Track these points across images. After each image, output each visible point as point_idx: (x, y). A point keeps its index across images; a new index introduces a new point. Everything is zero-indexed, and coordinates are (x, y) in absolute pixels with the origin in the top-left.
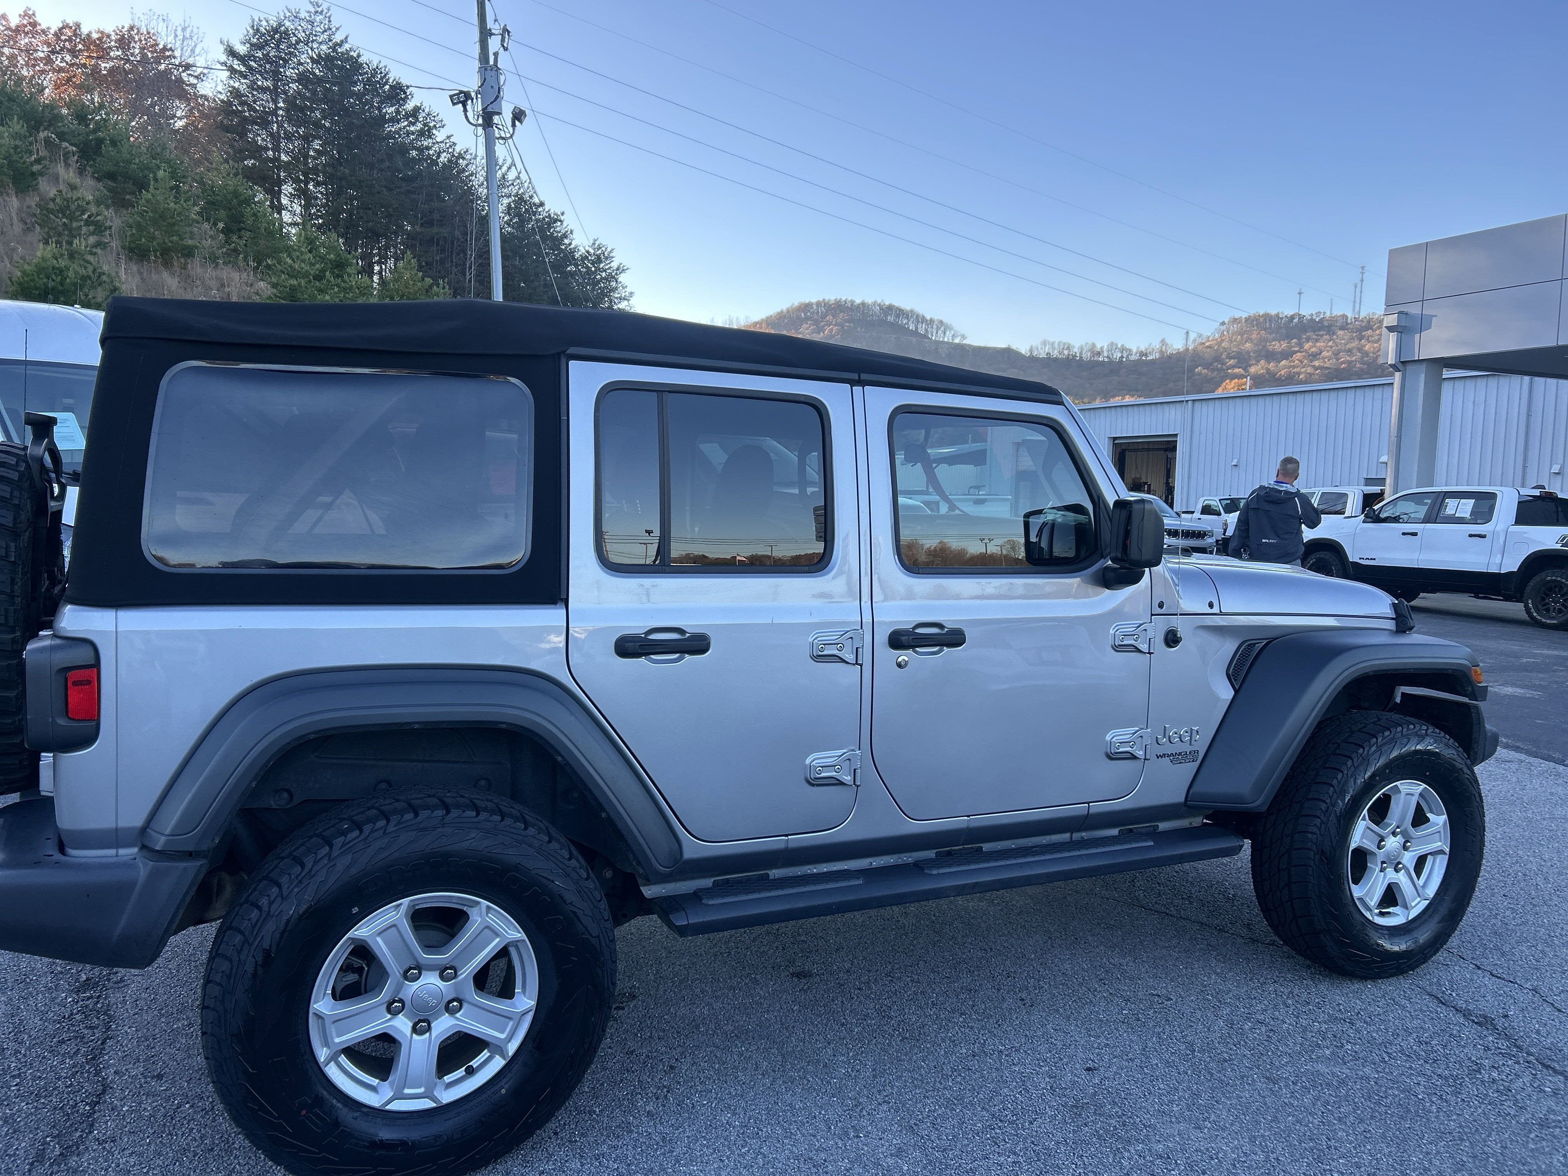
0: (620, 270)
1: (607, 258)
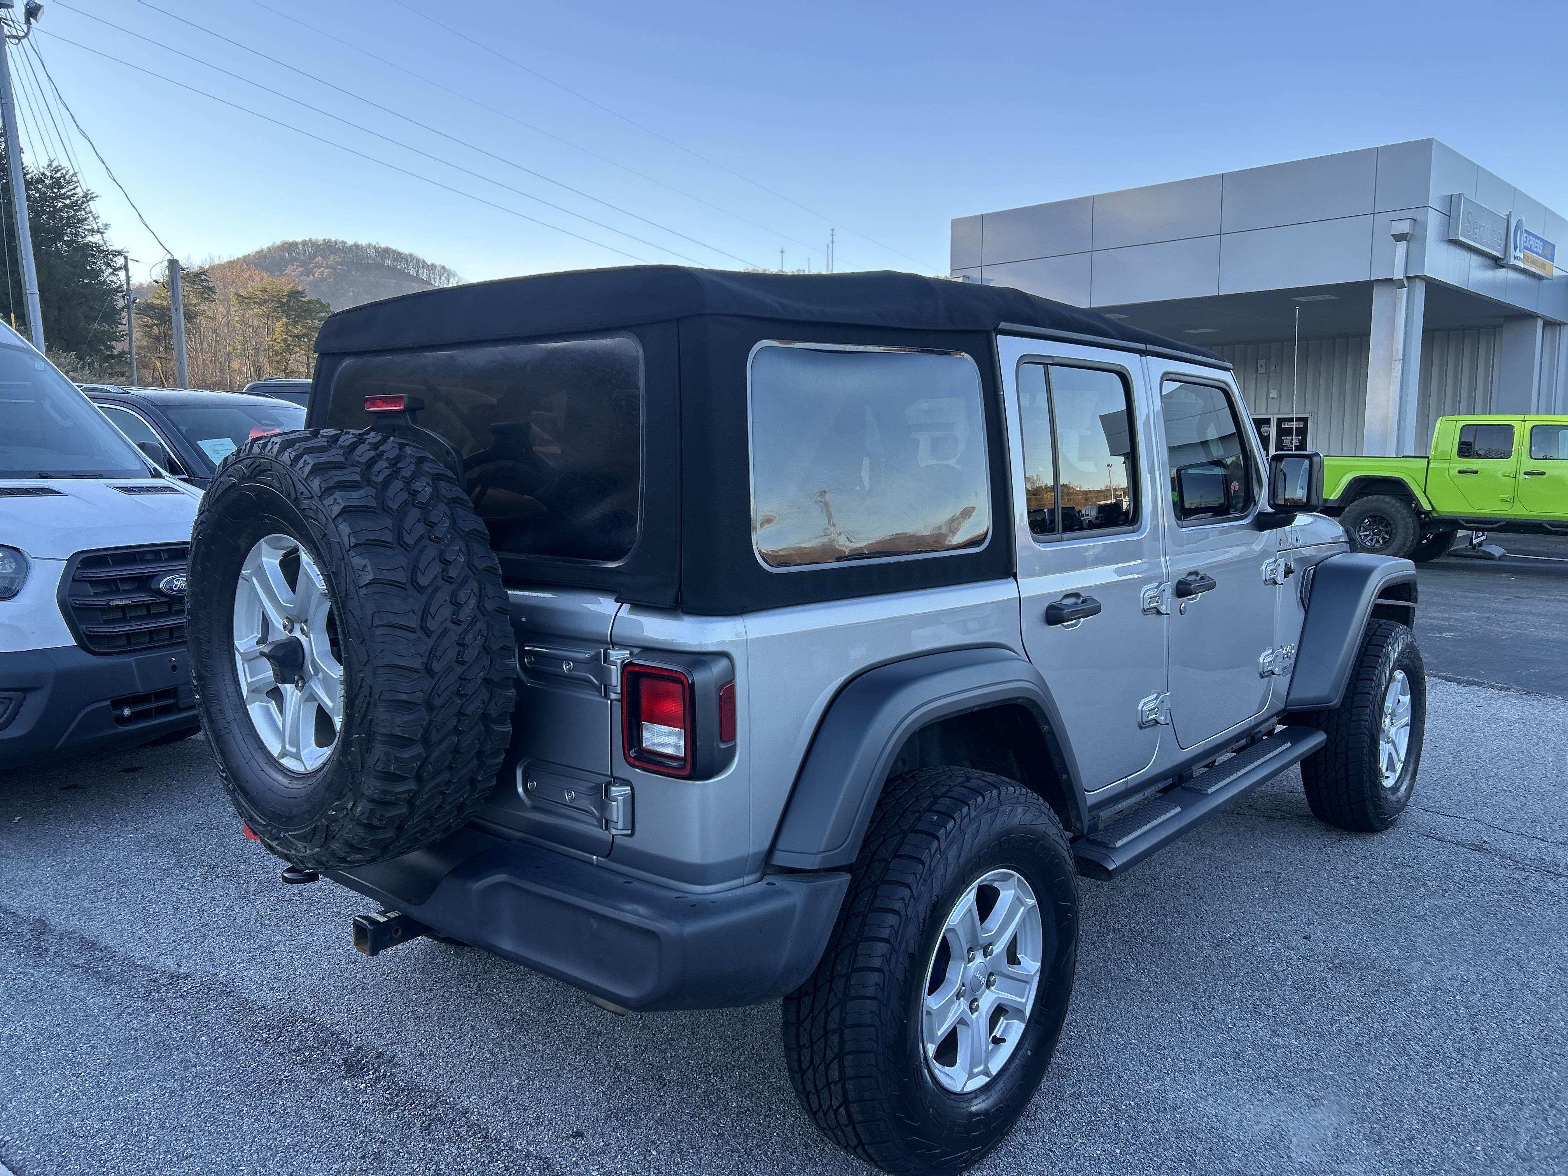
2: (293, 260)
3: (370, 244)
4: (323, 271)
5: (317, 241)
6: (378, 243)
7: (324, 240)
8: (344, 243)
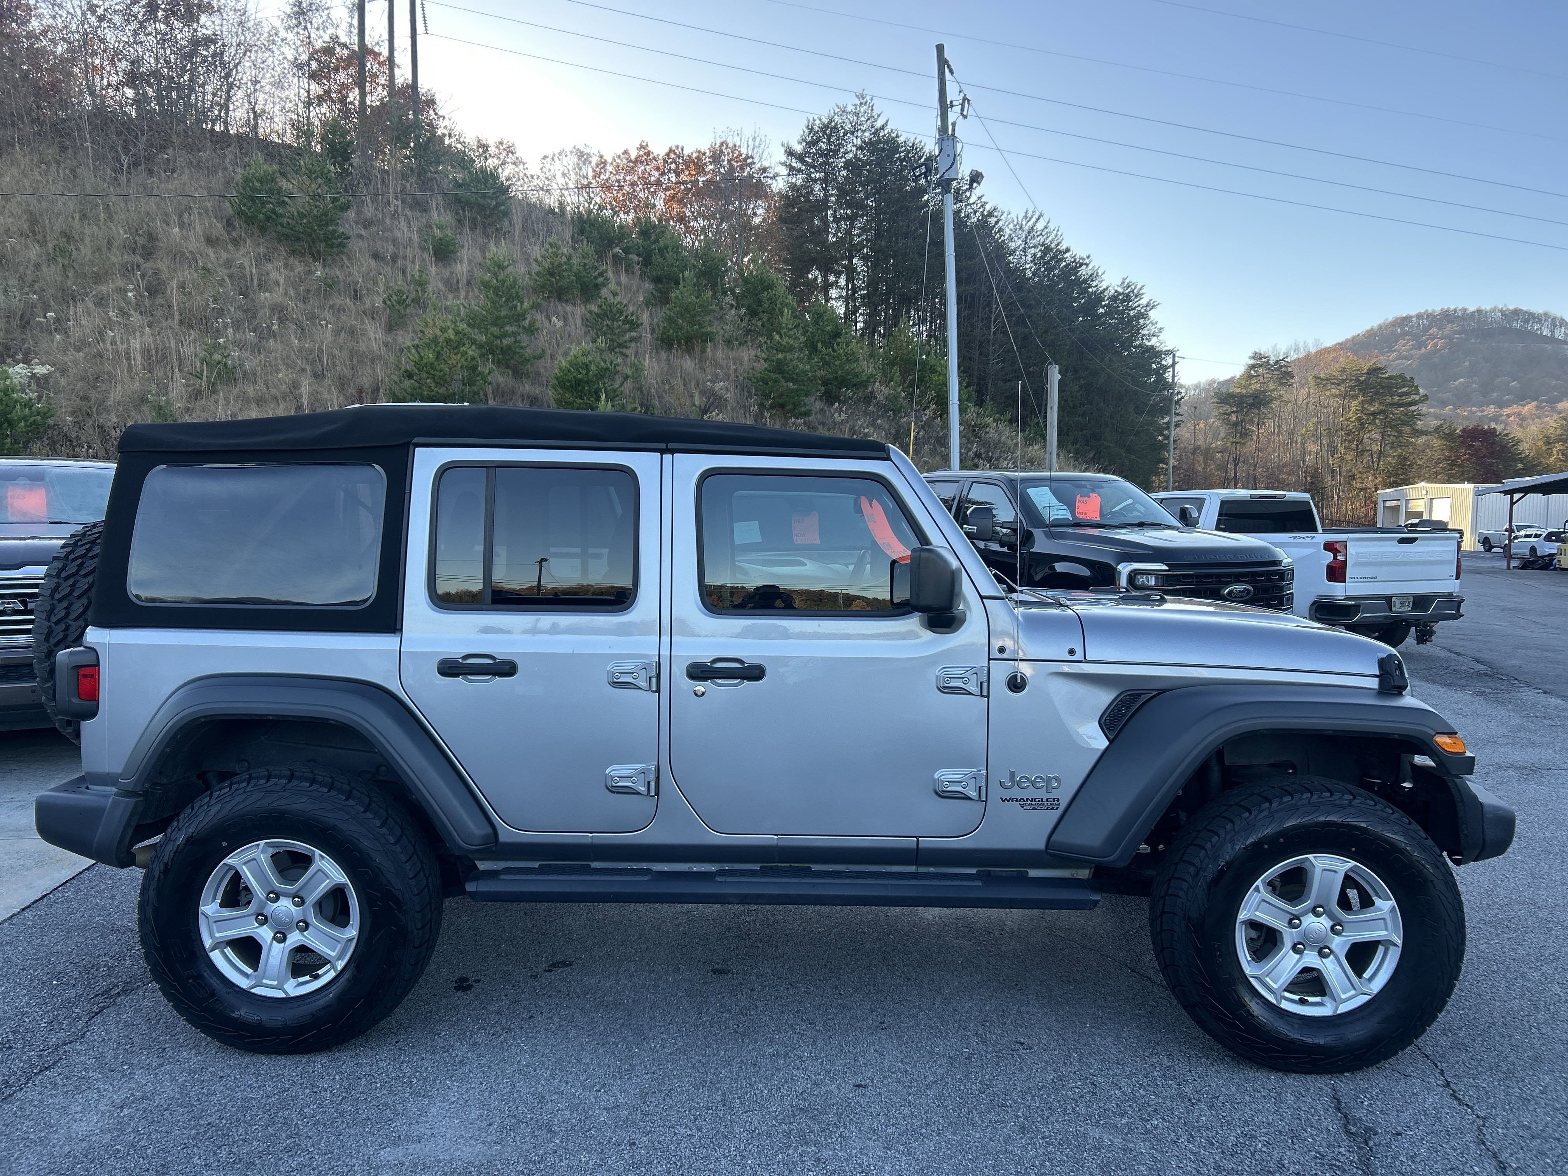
0: (1150, 306)
1: (1136, 296)
2: (1404, 334)
3: (1495, 307)
4: (1437, 342)
5: (1434, 311)
6: (1505, 305)
7: (1442, 310)
8: (1465, 310)
